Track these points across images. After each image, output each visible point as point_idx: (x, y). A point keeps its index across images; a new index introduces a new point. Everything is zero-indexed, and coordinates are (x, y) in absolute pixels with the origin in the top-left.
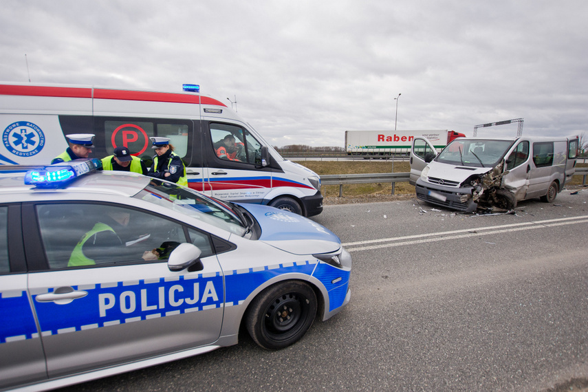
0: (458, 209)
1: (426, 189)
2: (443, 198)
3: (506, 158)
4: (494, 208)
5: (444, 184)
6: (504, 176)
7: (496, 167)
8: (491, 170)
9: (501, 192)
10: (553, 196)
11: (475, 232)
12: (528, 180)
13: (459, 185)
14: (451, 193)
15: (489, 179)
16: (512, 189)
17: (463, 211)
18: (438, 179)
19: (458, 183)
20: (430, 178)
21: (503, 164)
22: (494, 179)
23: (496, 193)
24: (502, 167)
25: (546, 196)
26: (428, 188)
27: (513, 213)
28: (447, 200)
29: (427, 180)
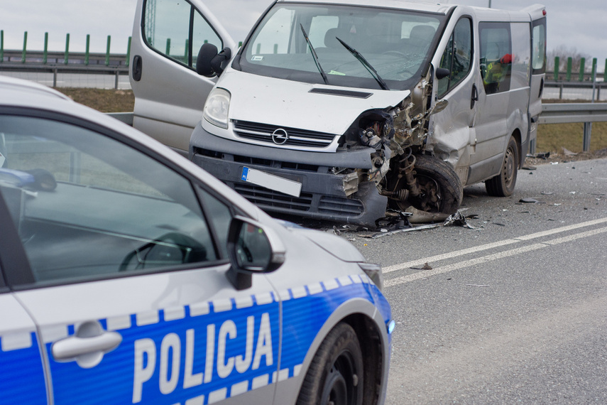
0: (337, 216)
1: (228, 161)
2: (292, 188)
3: (436, 62)
4: (414, 213)
5: (290, 142)
6: (433, 118)
7: (417, 90)
8: (407, 98)
9: (427, 164)
10: (510, 179)
11: (427, 267)
12: (473, 130)
13: (334, 145)
14: (314, 168)
15: (403, 124)
16: (447, 154)
17: (351, 223)
18: (270, 128)
19: (331, 137)
20: (239, 124)
21: (431, 82)
22: (414, 123)
23: (416, 168)
24: (430, 88)
25: (498, 177)
26: (238, 158)
27: (459, 223)
28: (302, 194)
29: (230, 132)
